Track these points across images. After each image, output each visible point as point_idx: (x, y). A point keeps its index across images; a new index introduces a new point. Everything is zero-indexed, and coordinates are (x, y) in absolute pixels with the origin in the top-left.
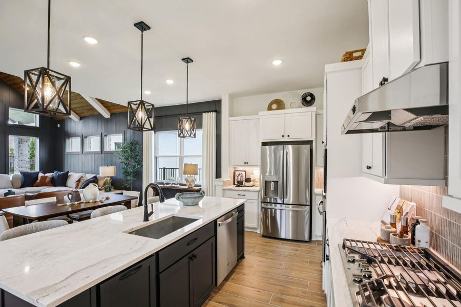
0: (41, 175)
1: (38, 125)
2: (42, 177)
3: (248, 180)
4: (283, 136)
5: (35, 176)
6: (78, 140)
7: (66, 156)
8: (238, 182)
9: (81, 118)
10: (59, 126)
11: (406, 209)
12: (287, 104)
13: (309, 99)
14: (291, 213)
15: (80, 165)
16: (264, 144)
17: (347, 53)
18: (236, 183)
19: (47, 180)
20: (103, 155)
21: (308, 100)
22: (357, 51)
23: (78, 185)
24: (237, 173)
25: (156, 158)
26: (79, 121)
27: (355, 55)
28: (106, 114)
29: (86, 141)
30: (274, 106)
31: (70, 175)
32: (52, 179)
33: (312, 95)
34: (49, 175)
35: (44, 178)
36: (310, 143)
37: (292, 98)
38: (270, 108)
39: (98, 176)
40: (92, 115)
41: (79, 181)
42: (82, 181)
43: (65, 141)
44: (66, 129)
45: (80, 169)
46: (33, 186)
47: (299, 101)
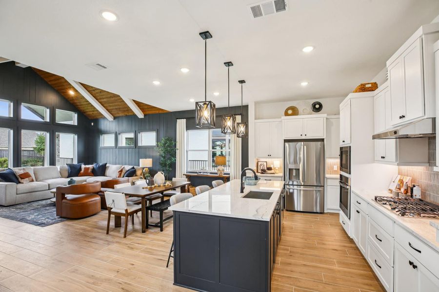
0: (83, 166)
1: (76, 124)
2: (85, 168)
3: (269, 169)
4: (301, 135)
5: (79, 167)
6: (113, 136)
7: (99, 150)
8: (262, 170)
9: (115, 118)
10: (92, 124)
11: (405, 180)
12: (300, 110)
13: (317, 106)
14: (302, 192)
15: (114, 158)
16: (286, 141)
17: (362, 85)
18: (260, 171)
19: (90, 171)
20: (137, 149)
21: (317, 108)
22: (368, 84)
23: (120, 174)
24: (259, 164)
25: (187, 151)
26: (112, 120)
27: (367, 86)
28: (140, 115)
29: (120, 137)
30: (290, 112)
31: (108, 167)
32: (93, 169)
33: (321, 106)
34: (90, 166)
35: (86, 169)
36: (323, 140)
37: (304, 106)
38: (286, 114)
39: (135, 167)
40: (126, 115)
41: (121, 171)
42: (124, 171)
43: (99, 137)
44: (100, 127)
45: (114, 160)
46: (78, 176)
47: (309, 108)
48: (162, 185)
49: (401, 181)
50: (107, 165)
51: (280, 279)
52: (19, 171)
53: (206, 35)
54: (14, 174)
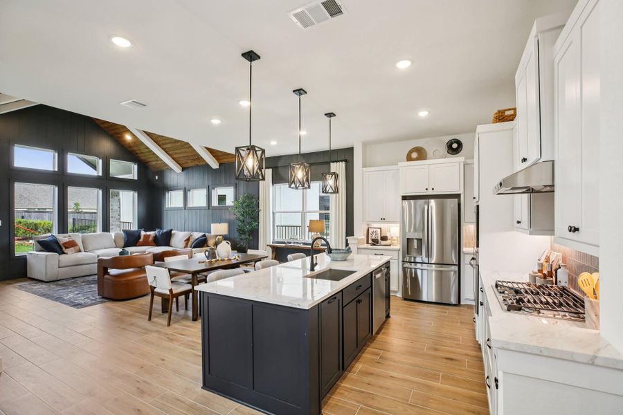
0: (143, 233)
1: (136, 178)
2: (145, 236)
3: (384, 238)
4: (427, 189)
5: (138, 234)
6: (181, 193)
7: (165, 212)
8: (373, 240)
9: (183, 169)
10: (157, 178)
11: (552, 258)
12: (430, 152)
13: (455, 146)
14: (434, 273)
15: (183, 222)
16: (404, 198)
17: (499, 112)
18: (370, 241)
19: (151, 239)
20: (210, 211)
21: (454, 147)
22: (509, 110)
23: (187, 244)
24: (370, 232)
25: (274, 213)
26: (181, 172)
27: (507, 113)
28: (214, 165)
29: (189, 194)
30: (414, 155)
31: (174, 234)
32: (155, 237)
33: (460, 144)
34: (152, 233)
35: (147, 237)
36: (458, 196)
37: (436, 146)
38: (409, 158)
39: (207, 234)
40: (197, 165)
41: (188, 240)
42: (192, 240)
43: (164, 195)
44: (165, 181)
45: (183, 226)
46: (136, 246)
47: (443, 149)
48: (226, 259)
49: (547, 260)
50: (173, 232)
51: (346, 393)
52: (63, 238)
53: (251, 56)
54: (56, 242)
